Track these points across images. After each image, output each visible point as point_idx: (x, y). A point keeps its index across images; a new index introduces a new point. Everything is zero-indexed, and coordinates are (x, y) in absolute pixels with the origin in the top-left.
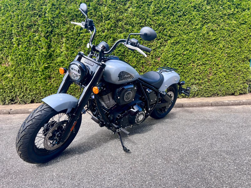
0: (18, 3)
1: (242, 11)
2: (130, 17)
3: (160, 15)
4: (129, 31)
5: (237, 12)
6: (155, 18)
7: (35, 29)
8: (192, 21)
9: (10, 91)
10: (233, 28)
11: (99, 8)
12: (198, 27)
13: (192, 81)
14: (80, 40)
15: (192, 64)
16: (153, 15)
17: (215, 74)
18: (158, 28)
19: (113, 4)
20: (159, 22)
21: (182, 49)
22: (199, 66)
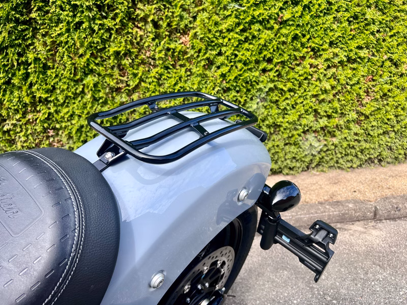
15: (308, 61)
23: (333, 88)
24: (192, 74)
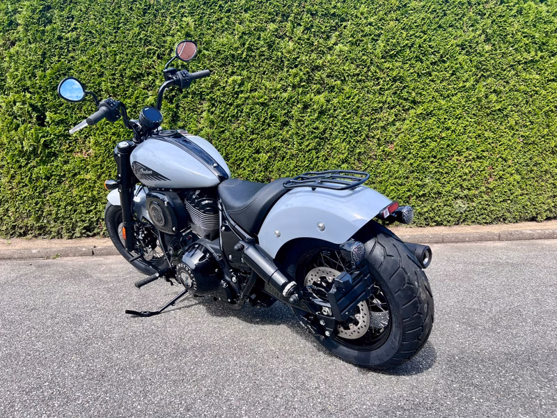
0: (115, 28)
1: (550, 57)
2: (338, 63)
3: (396, 61)
4: (336, 89)
5: (541, 58)
6: (387, 65)
7: (147, 83)
8: (457, 73)
9: (88, 209)
10: (535, 88)
11: (278, 44)
12: (468, 85)
13: (455, 191)
14: (238, 106)
15: (455, 157)
16: (383, 60)
17: (501, 177)
18: (392, 85)
19: (306, 37)
20: (395, 74)
21: (438, 127)
22: (470, 161)
23: (470, 172)
24: (394, 163)
